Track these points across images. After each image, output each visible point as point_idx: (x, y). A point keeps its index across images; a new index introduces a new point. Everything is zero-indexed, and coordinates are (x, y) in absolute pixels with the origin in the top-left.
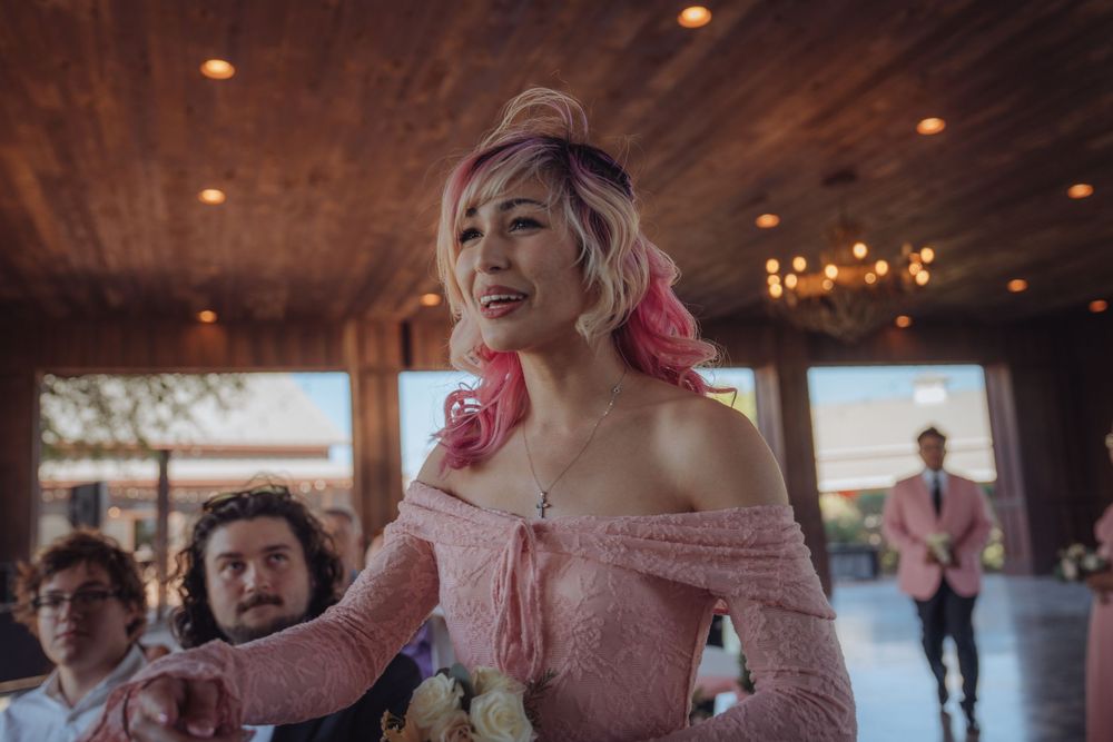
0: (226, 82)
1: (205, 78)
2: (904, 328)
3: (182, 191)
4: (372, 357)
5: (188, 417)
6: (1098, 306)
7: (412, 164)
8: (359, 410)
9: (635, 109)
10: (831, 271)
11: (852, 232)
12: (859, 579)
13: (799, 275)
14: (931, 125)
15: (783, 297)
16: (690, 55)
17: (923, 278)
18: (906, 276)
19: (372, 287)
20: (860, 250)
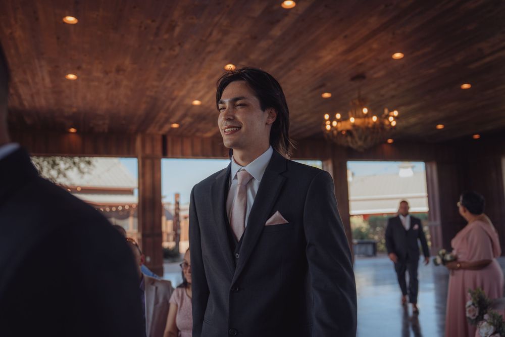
0: (74, 25)
1: (64, 23)
2: (391, 143)
3: (57, 74)
4: (148, 151)
5: (65, 176)
6: (476, 136)
7: (163, 65)
8: (142, 175)
9: (263, 44)
10: (352, 120)
11: (363, 102)
12: (368, 256)
13: (338, 121)
14: (398, 55)
15: (331, 131)
16: (287, 21)
17: (394, 123)
18: (387, 122)
19: (148, 119)
20: (365, 111)
